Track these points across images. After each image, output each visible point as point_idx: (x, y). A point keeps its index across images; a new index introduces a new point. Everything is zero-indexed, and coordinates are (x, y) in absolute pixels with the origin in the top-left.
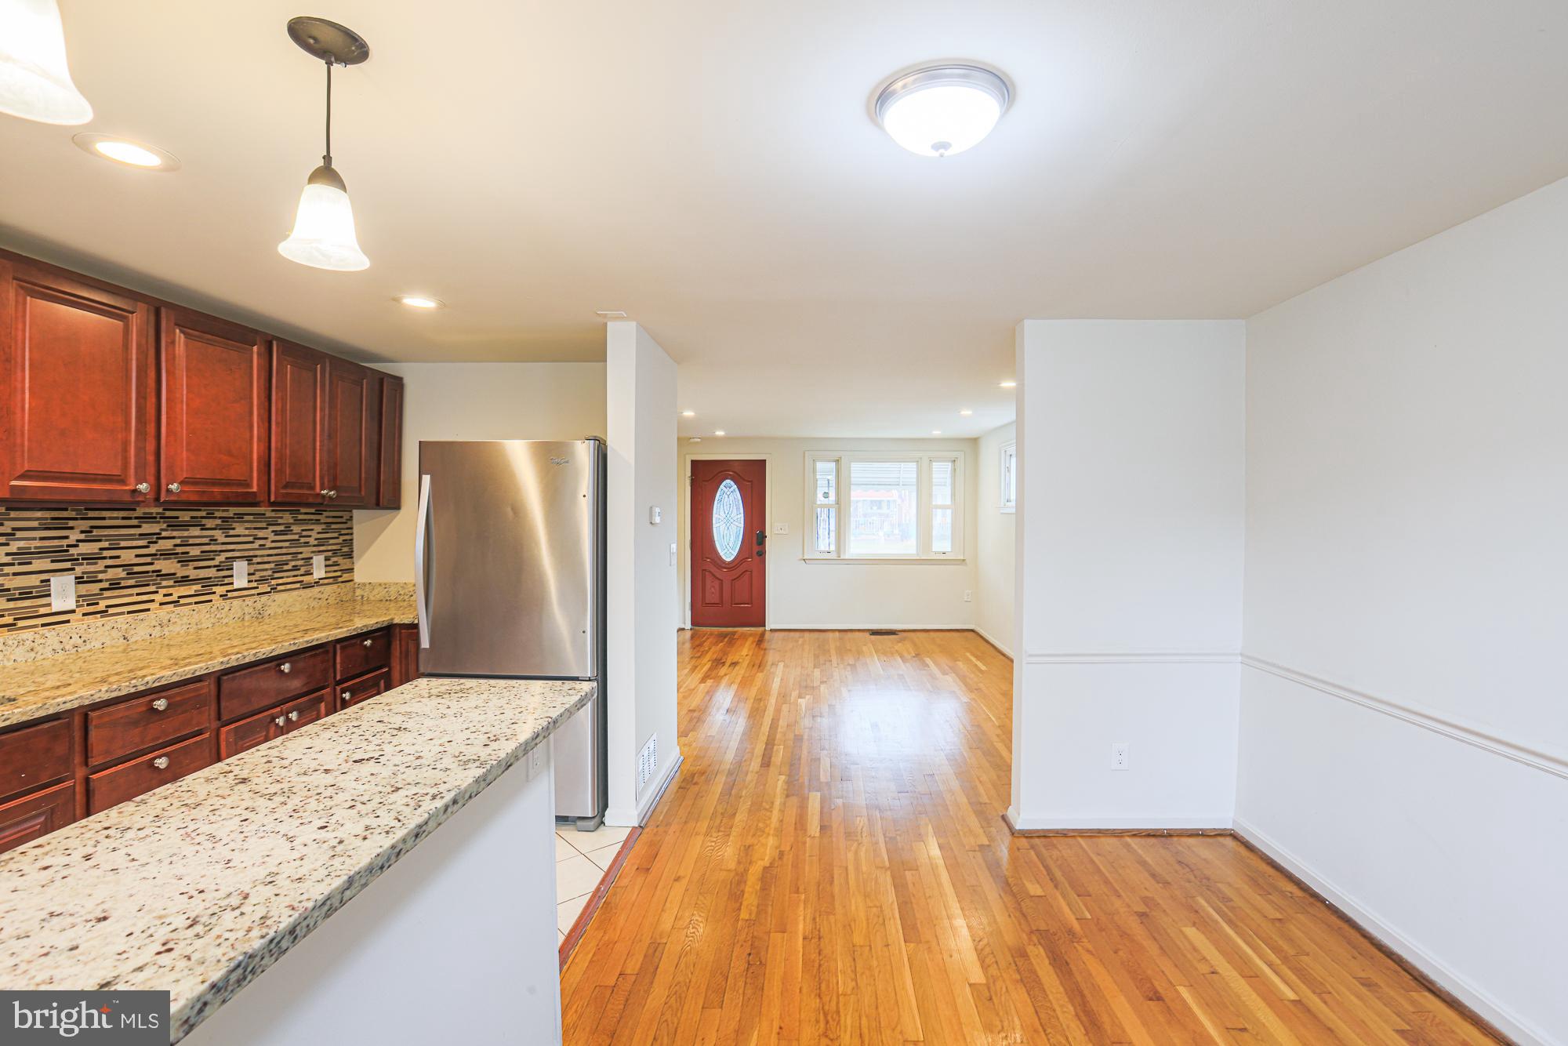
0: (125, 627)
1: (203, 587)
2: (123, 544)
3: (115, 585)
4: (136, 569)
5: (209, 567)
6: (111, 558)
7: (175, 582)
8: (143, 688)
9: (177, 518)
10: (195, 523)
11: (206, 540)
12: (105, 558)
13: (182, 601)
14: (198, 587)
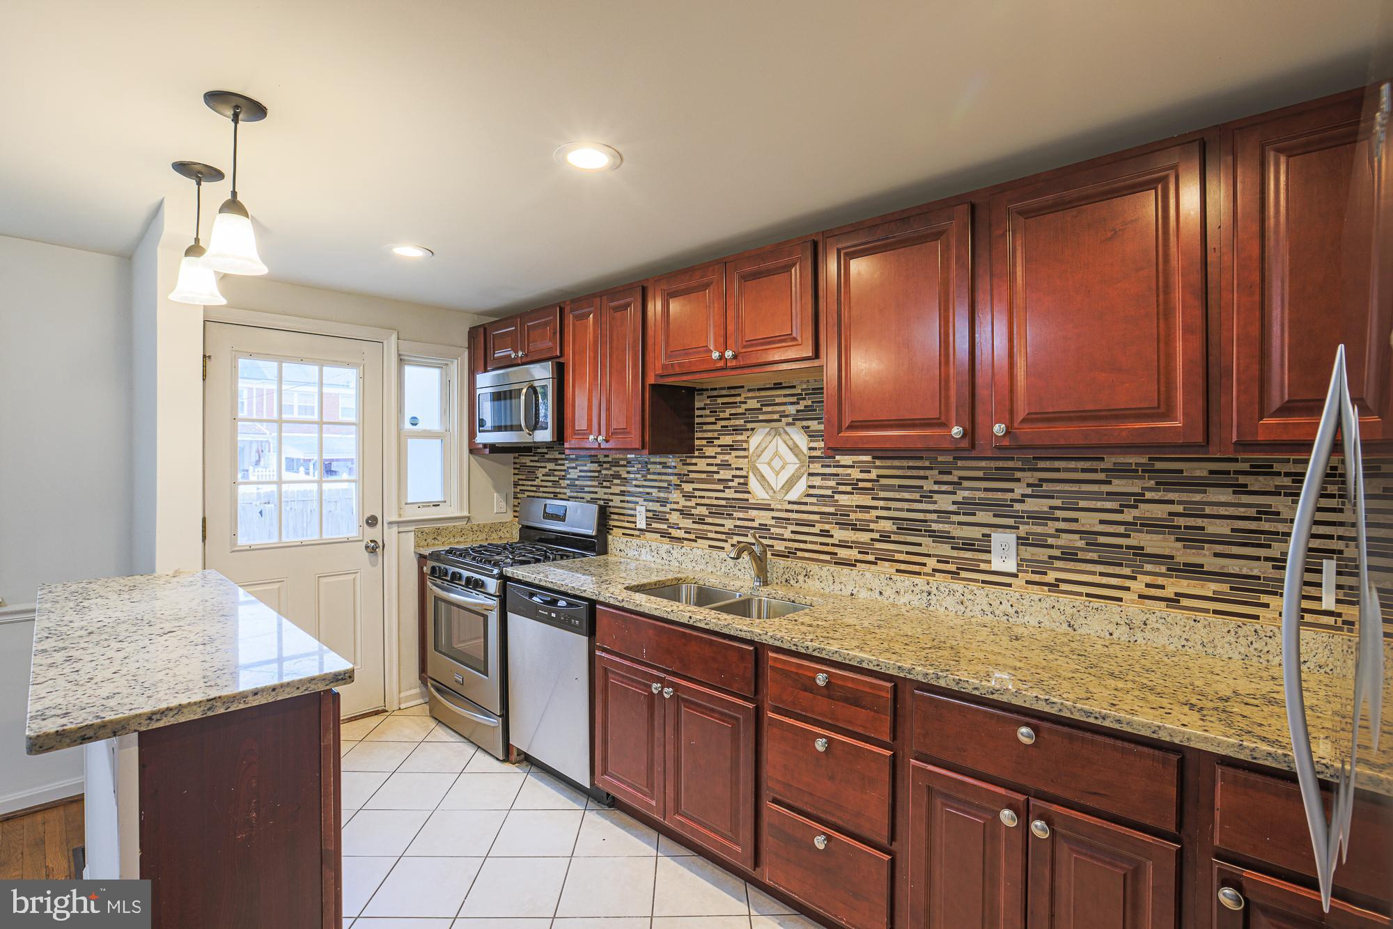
0: (1069, 611)
1: (1231, 588)
2: (1082, 504)
3: (1069, 555)
4: (1102, 540)
5: (1258, 558)
6: (1065, 520)
7: (1169, 569)
8: (803, 651)
9: (1181, 471)
10: (1218, 479)
11: (1252, 512)
12: (1057, 519)
13: (1185, 602)
14: (1225, 588)
